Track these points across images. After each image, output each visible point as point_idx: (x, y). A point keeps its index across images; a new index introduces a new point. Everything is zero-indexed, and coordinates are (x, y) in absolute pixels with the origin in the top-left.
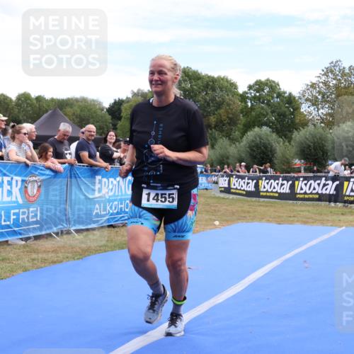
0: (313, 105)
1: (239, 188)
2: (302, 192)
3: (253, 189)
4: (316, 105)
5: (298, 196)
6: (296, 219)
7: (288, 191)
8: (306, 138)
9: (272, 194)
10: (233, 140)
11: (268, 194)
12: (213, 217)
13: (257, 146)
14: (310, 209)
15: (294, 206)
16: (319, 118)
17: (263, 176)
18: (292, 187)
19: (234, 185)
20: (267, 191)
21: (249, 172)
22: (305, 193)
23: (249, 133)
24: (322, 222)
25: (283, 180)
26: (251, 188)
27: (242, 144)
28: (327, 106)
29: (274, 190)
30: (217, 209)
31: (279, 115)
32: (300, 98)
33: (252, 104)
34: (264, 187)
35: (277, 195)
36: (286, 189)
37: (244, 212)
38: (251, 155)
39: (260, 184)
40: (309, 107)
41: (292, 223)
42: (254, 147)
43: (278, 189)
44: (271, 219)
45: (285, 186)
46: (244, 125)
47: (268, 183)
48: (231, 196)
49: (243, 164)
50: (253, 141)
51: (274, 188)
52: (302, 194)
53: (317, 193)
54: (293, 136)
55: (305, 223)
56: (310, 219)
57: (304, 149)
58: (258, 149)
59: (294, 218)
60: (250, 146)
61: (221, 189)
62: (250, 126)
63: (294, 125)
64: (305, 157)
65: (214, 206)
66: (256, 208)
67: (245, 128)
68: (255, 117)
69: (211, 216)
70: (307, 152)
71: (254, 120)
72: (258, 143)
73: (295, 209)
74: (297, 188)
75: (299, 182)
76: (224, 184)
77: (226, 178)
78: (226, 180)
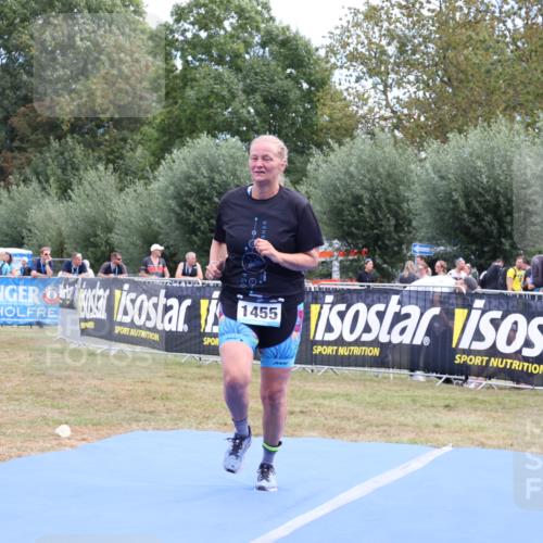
0: (372, 73)
1: (139, 322)
2: (330, 337)
3: (182, 327)
4: (378, 74)
5: (318, 350)
6: (308, 420)
10: (126, 175)
12: (54, 414)
13: (201, 193)
14: (352, 389)
15: (306, 380)
16: (388, 113)
19: (126, 313)
21: (173, 274)
22: (340, 342)
23: (176, 153)
24: (386, 431)
26: (177, 322)
27: (154, 186)
28: (412, 78)
30: (67, 388)
31: (269, 101)
32: (331, 50)
33: (186, 62)
34: (217, 322)
37: (151, 396)
38: (180, 220)
39: (203, 312)
40: (358, 80)
42: (189, 194)
46: (163, 130)
49: (156, 247)
50: (188, 178)
52: (329, 343)
53: (375, 343)
54: (309, 167)
55: (335, 432)
56: (349, 420)
57: (340, 205)
58: (203, 204)
59: (302, 417)
60: (179, 194)
61: (83, 325)
62: (182, 131)
63: (313, 133)
64: (344, 231)
65: (60, 379)
66: (189, 384)
67: (166, 138)
68: (196, 105)
69: (48, 410)
70: (350, 218)
71: (191, 113)
72: (203, 184)
73: (307, 388)
74: (317, 325)
75: (321, 308)
76: (94, 310)
77: (102, 290)
78: (99, 298)
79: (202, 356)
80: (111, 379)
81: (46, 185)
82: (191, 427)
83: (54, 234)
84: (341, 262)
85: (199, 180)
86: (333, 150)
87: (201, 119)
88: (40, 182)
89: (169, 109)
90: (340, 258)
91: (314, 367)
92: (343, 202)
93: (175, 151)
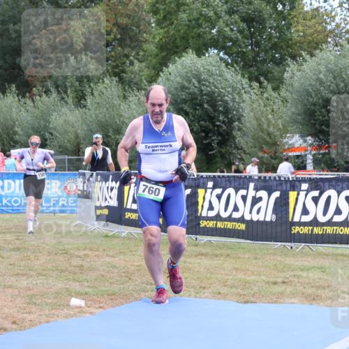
5: (296, 230)
6: (289, 289)
7: (270, 217)
8: (319, 80)
9: (230, 225)
11: (220, 225)
12: (76, 286)
13: (194, 101)
15: (286, 255)
17: (209, 178)
18: (281, 206)
19: (134, 201)
20: (218, 218)
22: (315, 222)
23: (171, 67)
25: (256, 189)
29: (236, 215)
30: (86, 265)
34: (211, 208)
35: (243, 227)
36: (265, 212)
39: (200, 200)
41: (277, 299)
42: (185, 101)
43: (245, 212)
44: (224, 290)
45: (262, 204)
46: (161, 47)
47: (219, 197)
48: (125, 230)
50: (183, 88)
51: (236, 209)
52: (305, 224)
53: (345, 223)
54: (286, 73)
55: (313, 299)
56: (324, 288)
57: (312, 107)
58: (196, 109)
59: (284, 287)
60: (176, 101)
61: (99, 212)
62: (177, 47)
63: (288, 47)
64: (316, 129)
65: (80, 257)
66: (187, 260)
67: (164, 54)
68: (188, 26)
69: (71, 283)
70: (321, 117)
71: (184, 33)
72: (195, 93)
73: (287, 262)
74: (295, 209)
75: (298, 194)
76: (108, 199)
77: (114, 182)
78: (112, 189)
79: (198, 236)
80: (122, 257)
81: (64, 96)
82: (190, 295)
83: (72, 137)
84: (314, 155)
85: (191, 90)
86: (306, 61)
87: (193, 37)
88: (59, 92)
89: (166, 30)
90: (313, 153)
91: (292, 244)
92: (314, 105)
93: (171, 65)
